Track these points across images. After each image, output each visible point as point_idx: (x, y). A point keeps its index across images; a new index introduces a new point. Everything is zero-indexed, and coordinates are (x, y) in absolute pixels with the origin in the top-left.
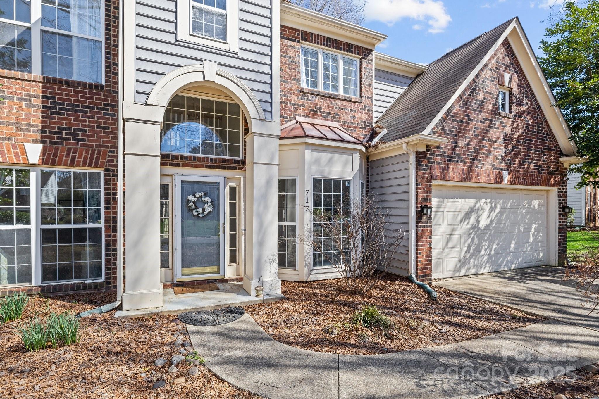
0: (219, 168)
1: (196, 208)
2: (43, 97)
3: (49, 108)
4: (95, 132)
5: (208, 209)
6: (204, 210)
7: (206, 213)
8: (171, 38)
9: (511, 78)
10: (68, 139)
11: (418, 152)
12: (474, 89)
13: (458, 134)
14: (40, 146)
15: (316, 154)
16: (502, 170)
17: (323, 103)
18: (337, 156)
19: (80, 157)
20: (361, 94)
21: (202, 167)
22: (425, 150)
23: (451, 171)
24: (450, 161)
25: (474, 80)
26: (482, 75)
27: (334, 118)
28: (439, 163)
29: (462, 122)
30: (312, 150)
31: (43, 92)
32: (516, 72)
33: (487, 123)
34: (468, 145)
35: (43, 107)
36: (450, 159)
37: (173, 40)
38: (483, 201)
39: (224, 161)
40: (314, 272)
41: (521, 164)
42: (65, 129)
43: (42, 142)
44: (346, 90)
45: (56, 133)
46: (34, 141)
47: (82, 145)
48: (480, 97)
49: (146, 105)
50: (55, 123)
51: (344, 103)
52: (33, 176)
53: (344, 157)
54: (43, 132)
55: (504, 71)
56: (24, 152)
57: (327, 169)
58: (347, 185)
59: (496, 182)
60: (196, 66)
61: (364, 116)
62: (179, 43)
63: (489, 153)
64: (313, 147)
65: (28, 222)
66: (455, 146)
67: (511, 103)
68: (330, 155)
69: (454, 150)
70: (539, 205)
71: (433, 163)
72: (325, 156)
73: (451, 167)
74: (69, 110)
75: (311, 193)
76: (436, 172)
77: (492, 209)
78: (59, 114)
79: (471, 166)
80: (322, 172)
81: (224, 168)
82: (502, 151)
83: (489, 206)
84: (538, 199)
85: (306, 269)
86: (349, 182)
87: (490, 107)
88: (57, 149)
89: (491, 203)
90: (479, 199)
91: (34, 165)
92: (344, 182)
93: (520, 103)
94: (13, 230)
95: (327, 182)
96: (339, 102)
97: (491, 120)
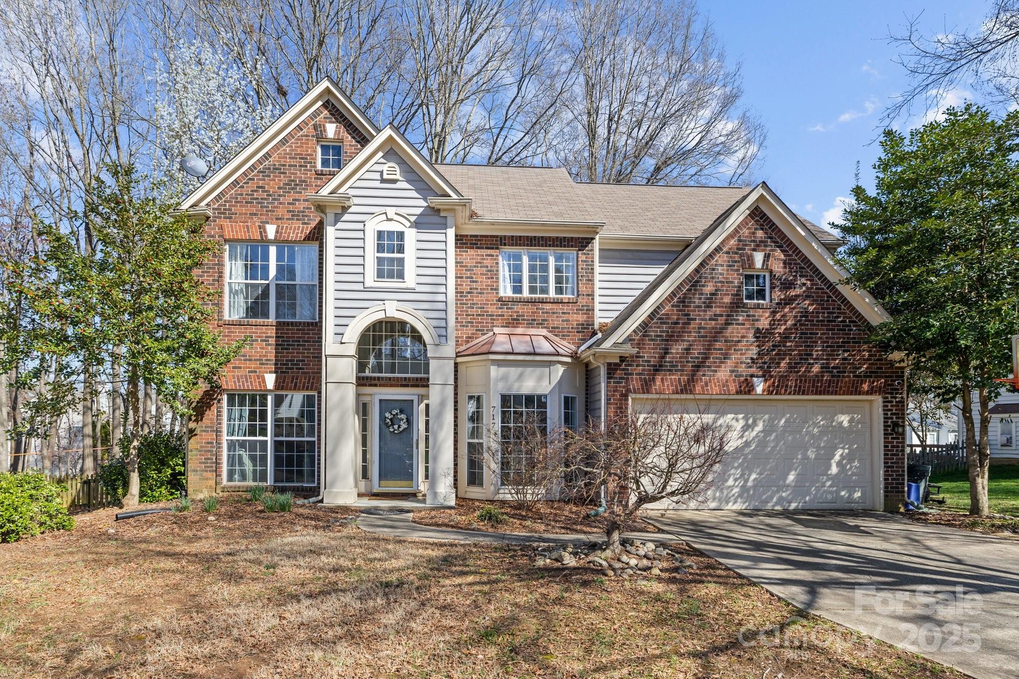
0: (413, 386)
1: (393, 424)
2: (277, 337)
3: (280, 345)
4: (311, 361)
5: (404, 426)
6: (399, 427)
7: (401, 429)
8: (360, 287)
9: (767, 257)
10: (292, 369)
11: (609, 364)
12: (697, 282)
13: (671, 338)
14: (274, 375)
15: (503, 370)
16: (752, 376)
17: (526, 310)
18: (529, 369)
19: (300, 382)
20: (578, 291)
21: (397, 386)
22: (618, 361)
23: (658, 383)
24: (657, 370)
25: (697, 270)
26: (713, 262)
27: (541, 325)
28: (640, 374)
29: (676, 323)
30: (499, 366)
31: (277, 333)
32: (780, 247)
33: (721, 320)
34: (688, 349)
35: (277, 345)
36: (657, 369)
37: (362, 288)
38: (730, 416)
39: (417, 379)
40: (502, 491)
41: (791, 367)
42: (290, 361)
43: (276, 372)
44: (559, 290)
45: (284, 364)
46: (271, 372)
47: (302, 373)
48: (709, 288)
49: (342, 343)
50: (284, 357)
51: (554, 306)
52: (269, 398)
53: (538, 371)
54: (276, 364)
55: (754, 250)
56: (264, 381)
57: (516, 385)
58: (543, 400)
59: (739, 392)
60: (379, 305)
61: (581, 318)
62: (366, 290)
63: (726, 356)
64: (499, 363)
65: (266, 435)
66: (666, 353)
67: (772, 288)
68: (520, 370)
69: (663, 357)
70: (850, 421)
71: (632, 374)
72: (514, 372)
73: (658, 378)
74: (293, 345)
75: (499, 409)
76: (635, 383)
77: (746, 427)
78: (287, 349)
79: (693, 375)
80: (510, 389)
81: (417, 386)
82: (753, 352)
83: (742, 423)
84: (848, 413)
85: (492, 488)
86: (546, 396)
87: (727, 300)
88: (285, 377)
89: (746, 418)
90: (723, 413)
91: (270, 391)
92: (539, 397)
93: (787, 285)
94: (256, 441)
95: (518, 398)
96: (548, 307)
97: (728, 316)
